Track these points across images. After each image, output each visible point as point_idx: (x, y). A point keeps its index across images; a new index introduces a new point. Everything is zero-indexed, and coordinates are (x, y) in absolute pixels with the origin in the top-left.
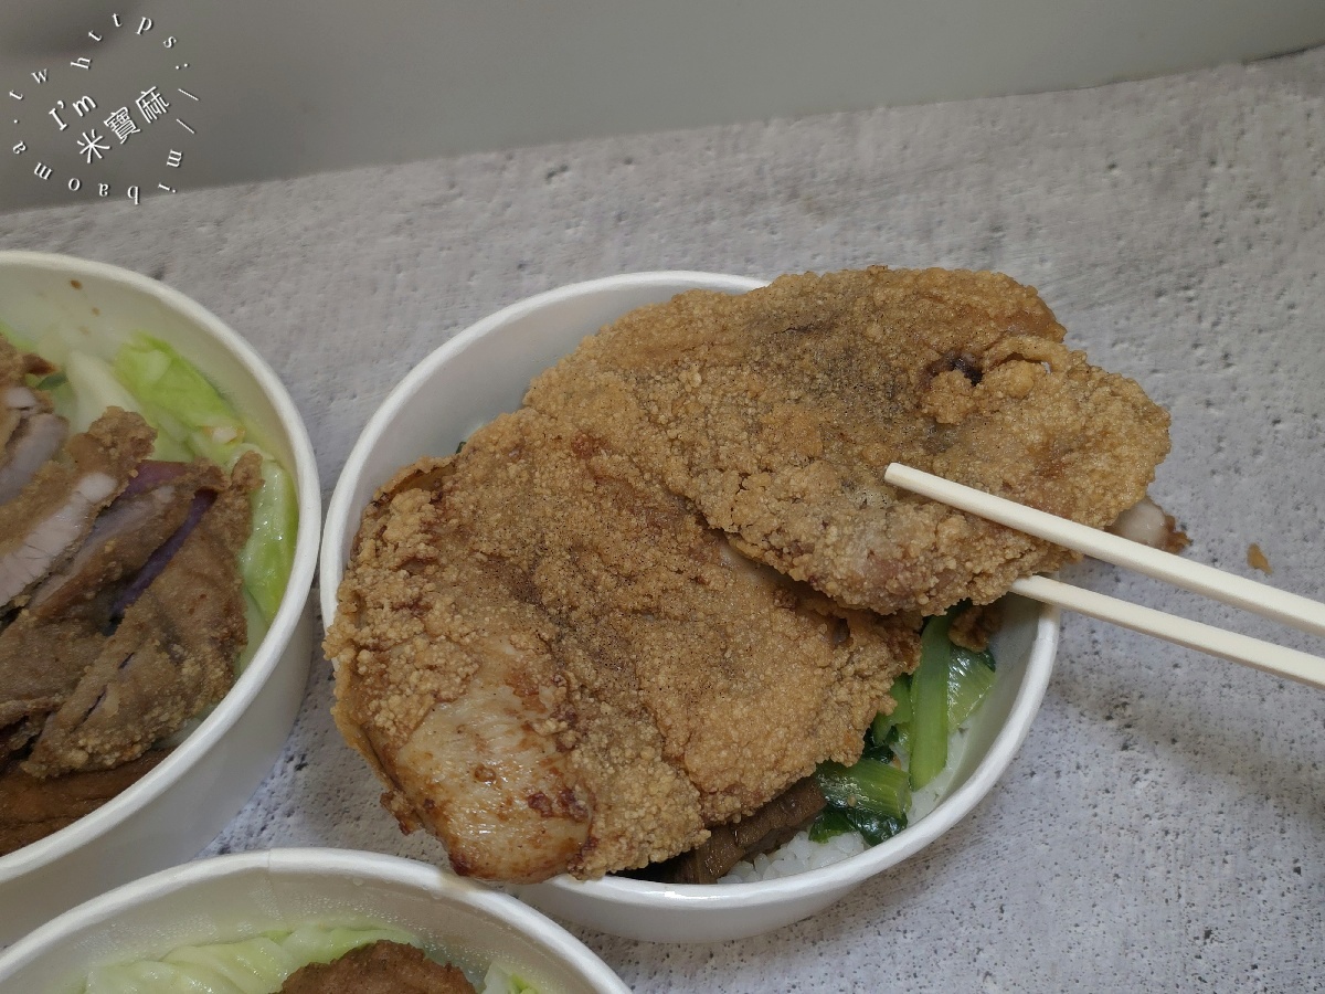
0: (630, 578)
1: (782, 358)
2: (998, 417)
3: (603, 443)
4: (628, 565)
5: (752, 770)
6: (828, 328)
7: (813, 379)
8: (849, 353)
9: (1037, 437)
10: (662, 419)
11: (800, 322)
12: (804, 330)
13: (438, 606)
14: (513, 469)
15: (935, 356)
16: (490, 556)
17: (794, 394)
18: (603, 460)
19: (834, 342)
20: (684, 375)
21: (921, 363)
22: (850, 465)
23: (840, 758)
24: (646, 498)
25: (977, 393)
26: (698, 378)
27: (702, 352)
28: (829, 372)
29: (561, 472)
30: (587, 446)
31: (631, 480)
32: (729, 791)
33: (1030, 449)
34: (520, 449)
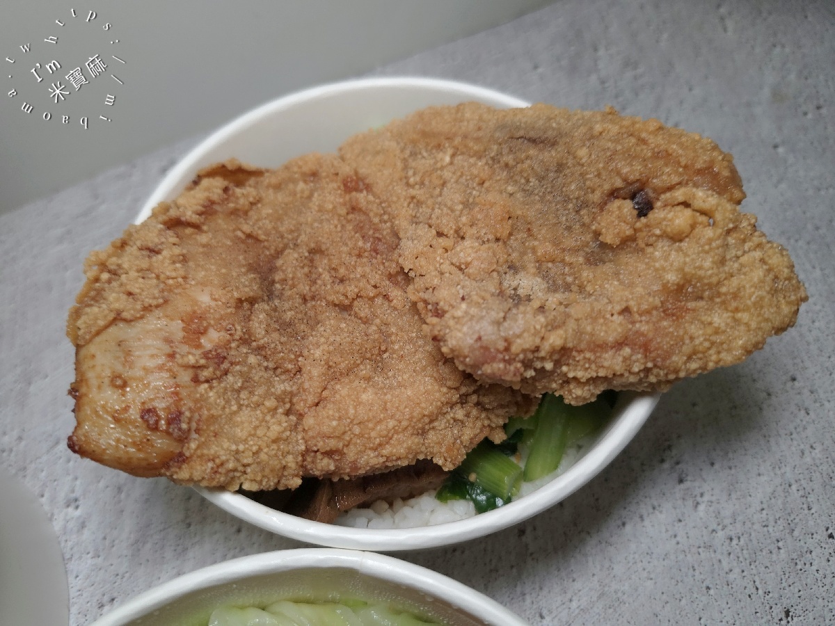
0: (342, 281)
1: (509, 159)
2: (650, 250)
3: (368, 188)
4: (342, 271)
5: (355, 444)
6: (554, 144)
7: (528, 181)
8: (560, 167)
9: (674, 278)
10: (412, 180)
11: (532, 134)
12: (533, 141)
13: (165, 253)
14: (301, 185)
15: (619, 183)
16: (249, 236)
17: (510, 189)
18: (362, 198)
19: (550, 156)
20: (440, 155)
21: (607, 187)
22: (523, 254)
23: (439, 461)
24: (376, 230)
25: (638, 225)
26: (447, 159)
27: (458, 140)
28: (541, 179)
29: (330, 196)
30: (353, 184)
31: (371, 214)
32: (329, 454)
33: (665, 286)
34: (314, 174)
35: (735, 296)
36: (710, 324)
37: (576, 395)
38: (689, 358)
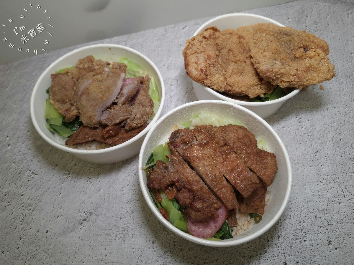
0: (235, 57)
1: (279, 37)
2: (305, 59)
3: (244, 39)
4: (236, 55)
6: (290, 36)
7: (282, 43)
8: (290, 41)
10: (255, 38)
11: (285, 33)
12: (285, 34)
14: (228, 35)
15: (302, 46)
16: (217, 44)
17: (278, 44)
18: (242, 40)
19: (288, 38)
20: (263, 34)
21: (299, 46)
22: (277, 57)
23: (250, 95)
24: (245, 48)
25: (304, 54)
26: (264, 35)
27: (268, 31)
28: (285, 43)
29: (235, 39)
30: (241, 37)
31: (244, 44)
33: (306, 67)
34: (232, 33)
35: (319, 70)
36: (313, 75)
37: (283, 85)
38: (307, 81)
